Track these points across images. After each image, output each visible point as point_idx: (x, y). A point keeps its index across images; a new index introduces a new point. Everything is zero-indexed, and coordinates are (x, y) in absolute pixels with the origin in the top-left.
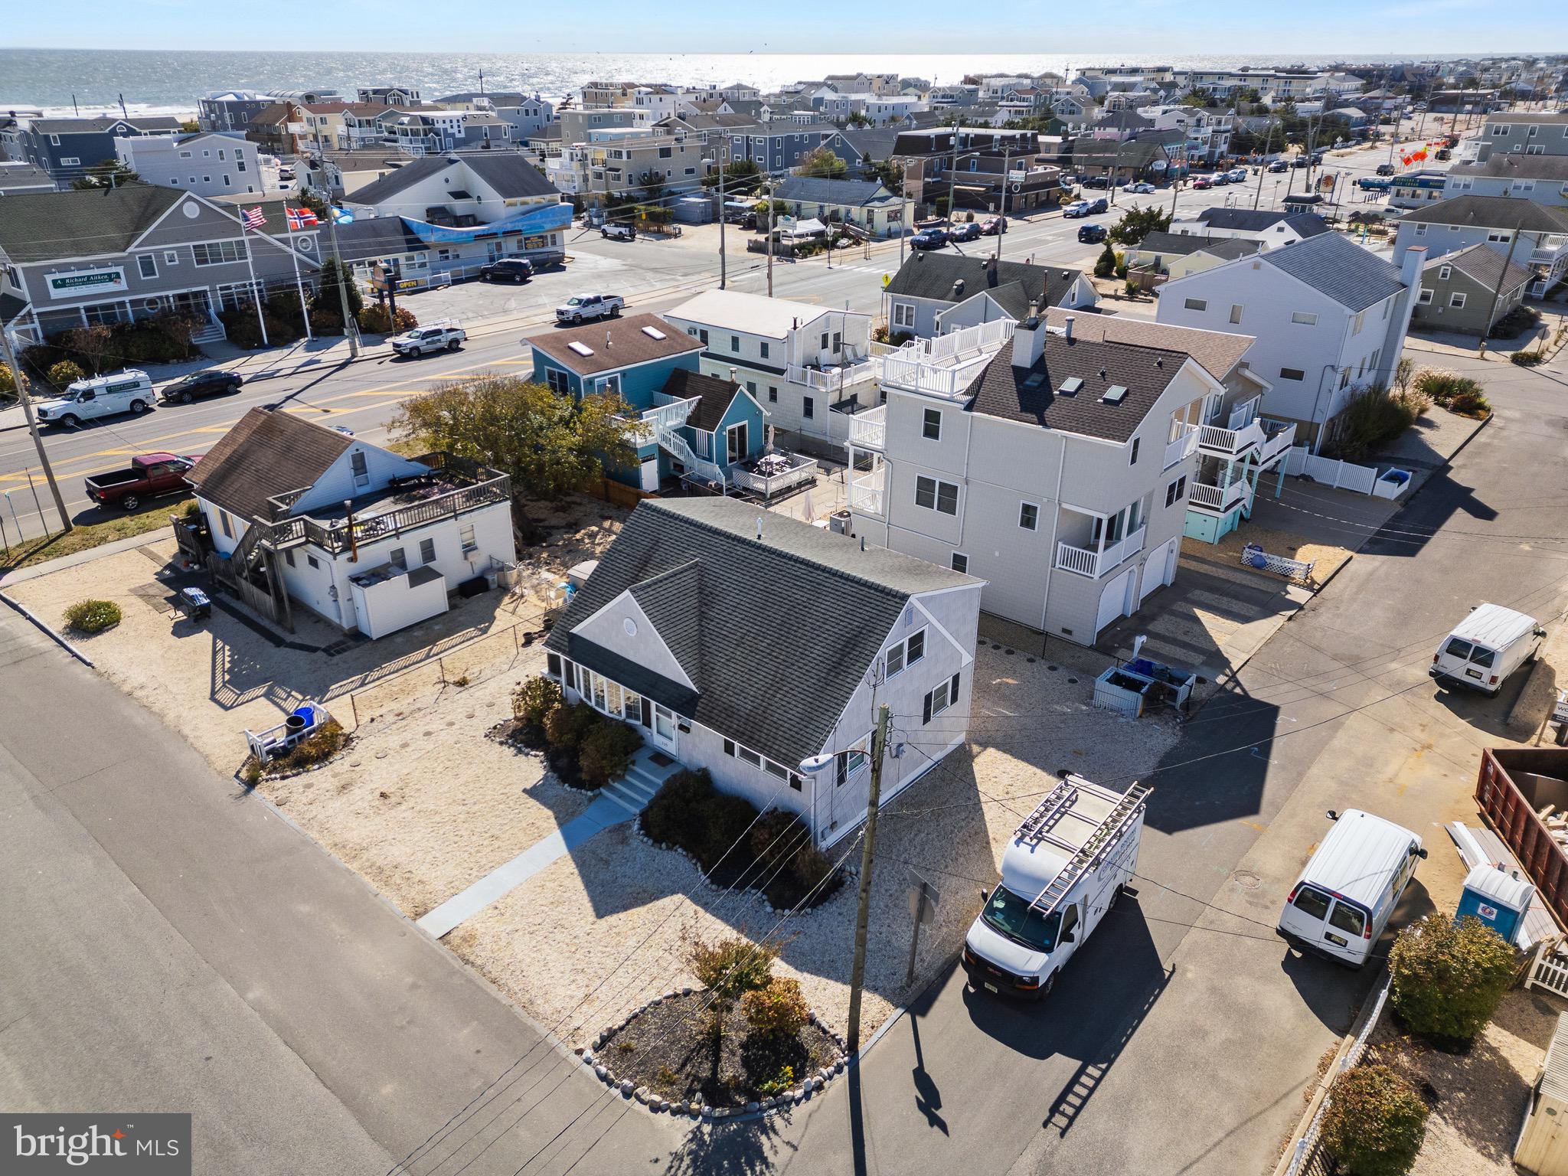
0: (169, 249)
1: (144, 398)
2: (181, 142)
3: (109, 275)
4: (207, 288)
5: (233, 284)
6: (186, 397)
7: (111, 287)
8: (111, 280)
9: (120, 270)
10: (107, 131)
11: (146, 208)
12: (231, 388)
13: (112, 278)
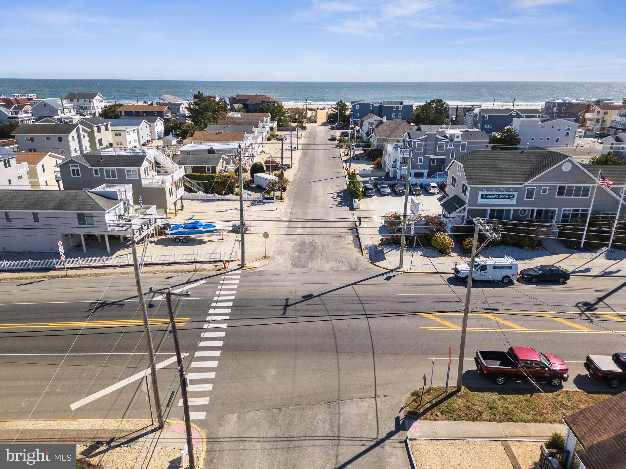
0: (546, 185)
1: (511, 276)
2: (542, 121)
3: (509, 195)
4: (557, 209)
5: (581, 209)
6: (534, 280)
7: (508, 201)
8: (509, 198)
9: (516, 194)
10: (508, 114)
11: (541, 162)
12: (562, 280)
13: (510, 197)
